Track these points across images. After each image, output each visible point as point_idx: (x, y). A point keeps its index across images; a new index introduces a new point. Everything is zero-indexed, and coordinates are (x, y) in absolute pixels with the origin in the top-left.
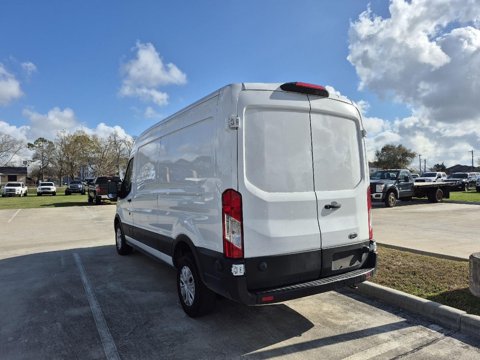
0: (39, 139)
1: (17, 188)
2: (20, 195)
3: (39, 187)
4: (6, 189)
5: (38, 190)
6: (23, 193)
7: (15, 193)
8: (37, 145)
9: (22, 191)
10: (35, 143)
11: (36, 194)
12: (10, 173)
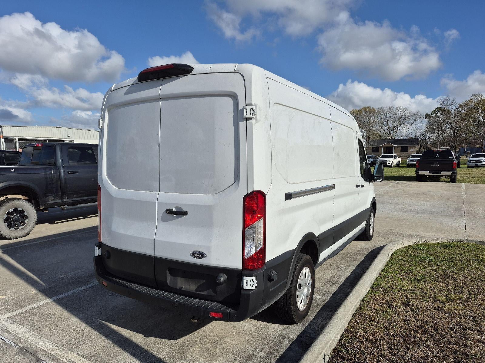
0: (436, 108)
1: (388, 159)
2: (391, 165)
3: (409, 159)
4: (380, 160)
5: (408, 162)
6: (395, 163)
7: (386, 164)
8: (434, 116)
9: (393, 162)
10: (431, 113)
11: (405, 165)
12: (403, 145)
